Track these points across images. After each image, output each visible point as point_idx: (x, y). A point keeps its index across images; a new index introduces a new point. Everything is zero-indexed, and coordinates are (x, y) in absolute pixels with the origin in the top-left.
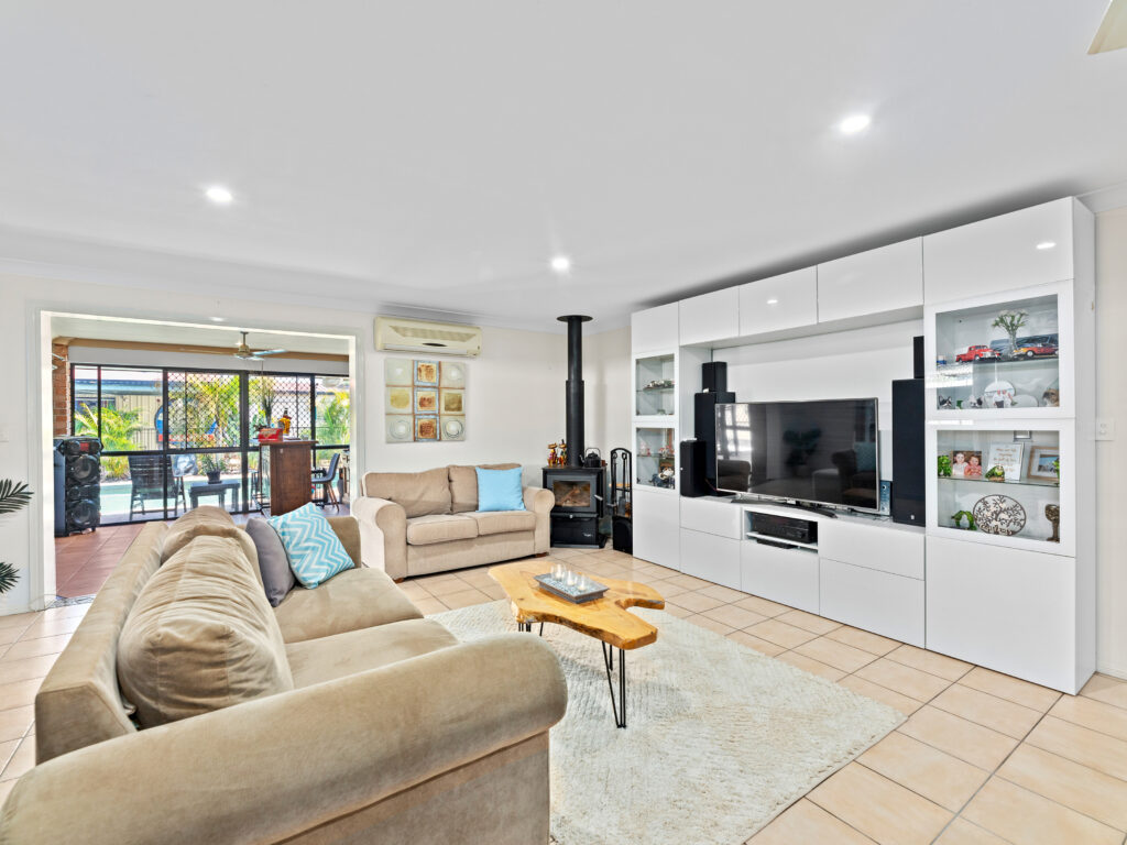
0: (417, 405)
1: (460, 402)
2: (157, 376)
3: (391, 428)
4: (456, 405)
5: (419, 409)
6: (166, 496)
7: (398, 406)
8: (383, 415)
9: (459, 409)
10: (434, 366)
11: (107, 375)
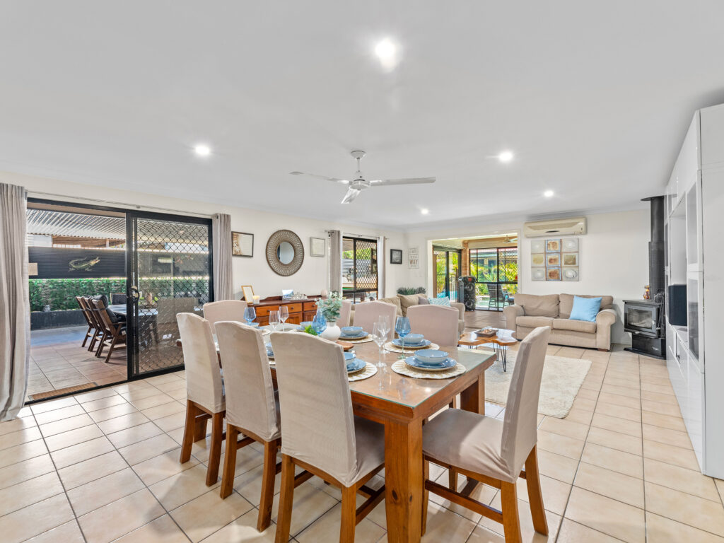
0: (548, 262)
1: (575, 259)
2: (496, 250)
3: (533, 274)
4: (572, 262)
5: (549, 264)
6: (498, 301)
7: (537, 263)
8: (530, 269)
9: (574, 263)
10: (558, 242)
11: (479, 251)
